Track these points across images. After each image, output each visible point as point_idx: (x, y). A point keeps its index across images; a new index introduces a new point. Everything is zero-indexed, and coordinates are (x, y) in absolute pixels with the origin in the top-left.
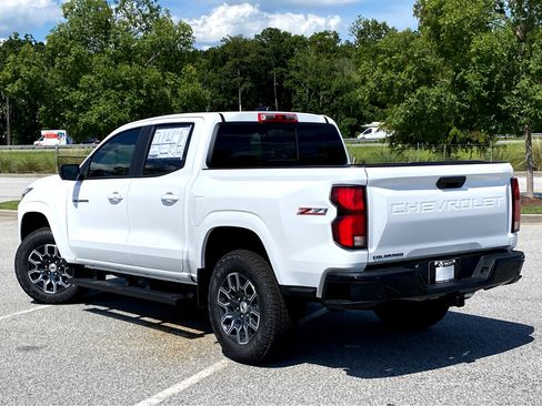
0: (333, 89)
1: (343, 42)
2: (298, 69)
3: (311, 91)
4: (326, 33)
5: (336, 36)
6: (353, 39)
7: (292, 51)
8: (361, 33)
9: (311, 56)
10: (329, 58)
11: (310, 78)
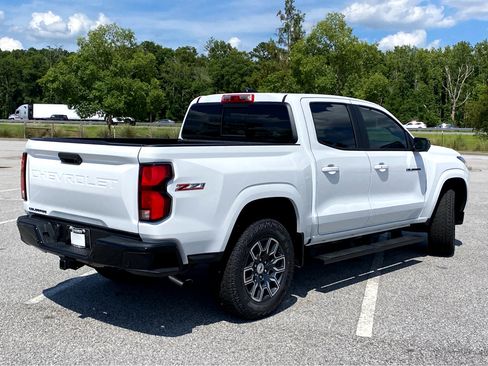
0: (193, 88)
1: (199, 55)
2: (167, 72)
3: (176, 88)
4: (188, 48)
5: (195, 51)
6: (206, 54)
7: (163, 59)
8: (213, 50)
9: (176, 63)
10: (189, 66)
11: (175, 80)
